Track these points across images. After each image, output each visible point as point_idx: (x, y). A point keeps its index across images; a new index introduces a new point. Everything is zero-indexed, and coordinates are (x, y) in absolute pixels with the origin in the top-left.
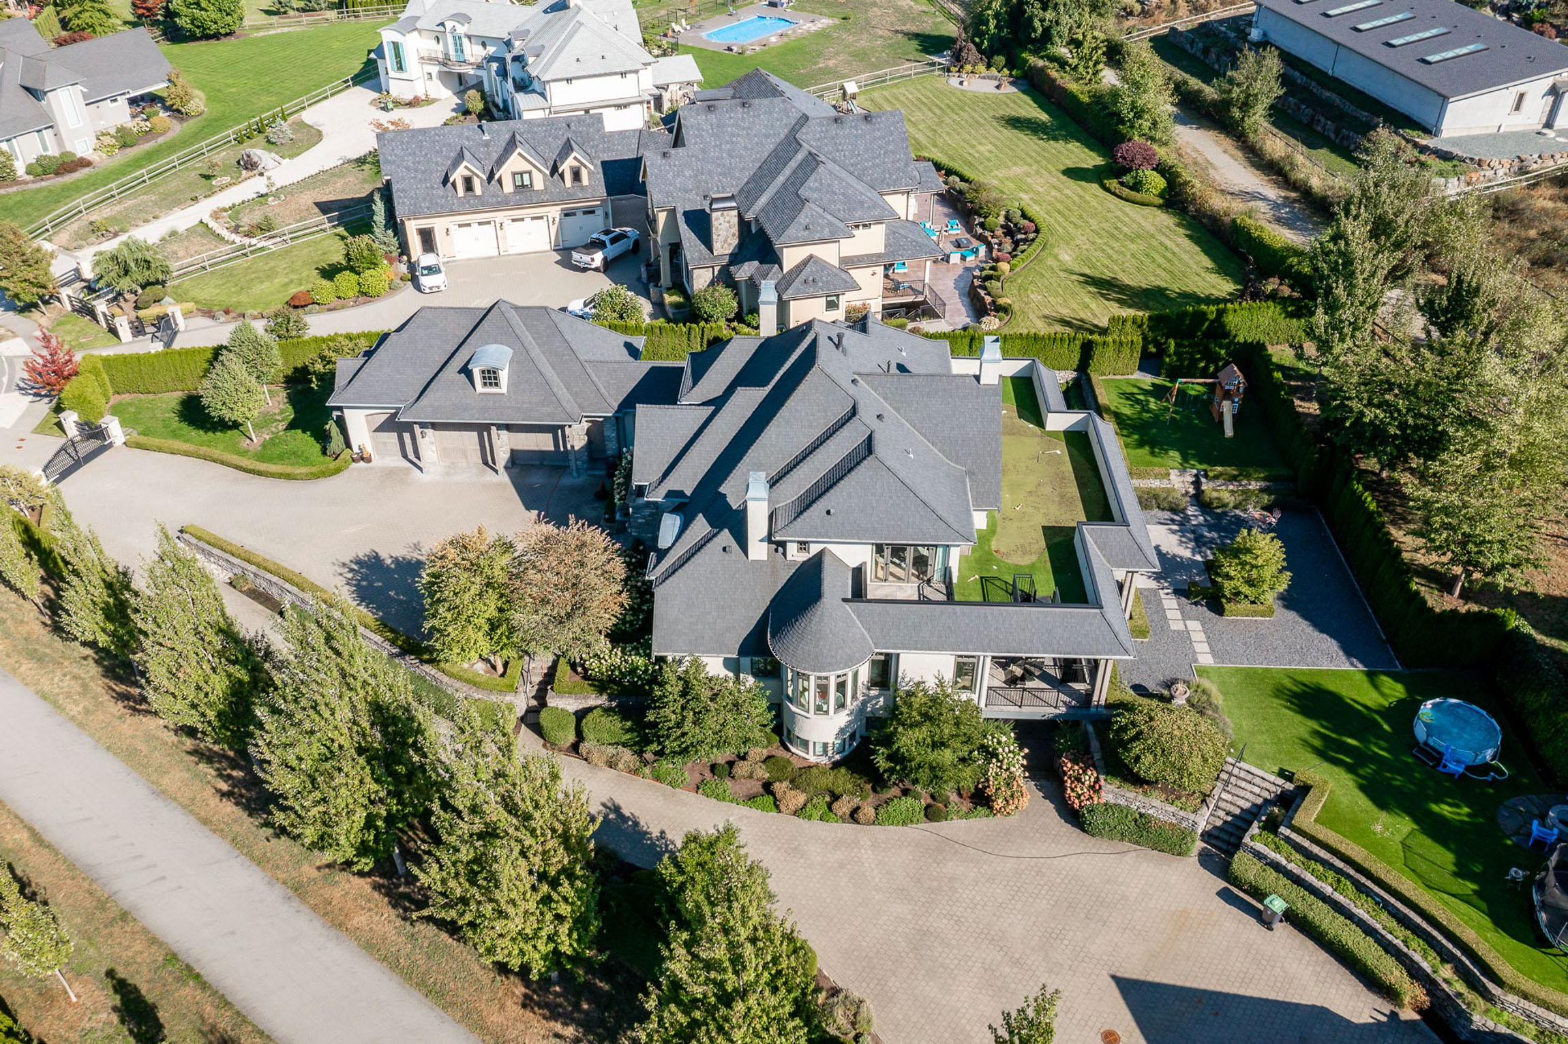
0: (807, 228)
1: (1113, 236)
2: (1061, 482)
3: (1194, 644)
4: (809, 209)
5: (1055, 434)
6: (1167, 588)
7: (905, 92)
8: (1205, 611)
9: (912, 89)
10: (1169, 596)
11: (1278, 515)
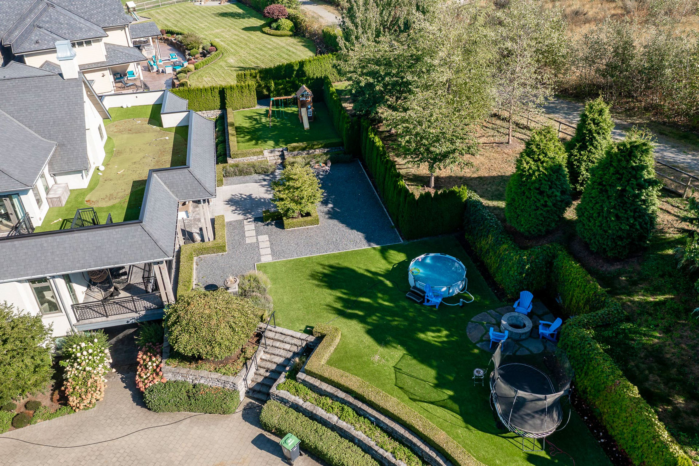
0: (37, 42)
1: (261, 50)
2: (161, 154)
3: (261, 250)
4: (37, 31)
5: (169, 129)
6: (250, 218)
7: (169, 9)
8: (273, 228)
9: (173, 7)
10: (250, 223)
11: (329, 164)
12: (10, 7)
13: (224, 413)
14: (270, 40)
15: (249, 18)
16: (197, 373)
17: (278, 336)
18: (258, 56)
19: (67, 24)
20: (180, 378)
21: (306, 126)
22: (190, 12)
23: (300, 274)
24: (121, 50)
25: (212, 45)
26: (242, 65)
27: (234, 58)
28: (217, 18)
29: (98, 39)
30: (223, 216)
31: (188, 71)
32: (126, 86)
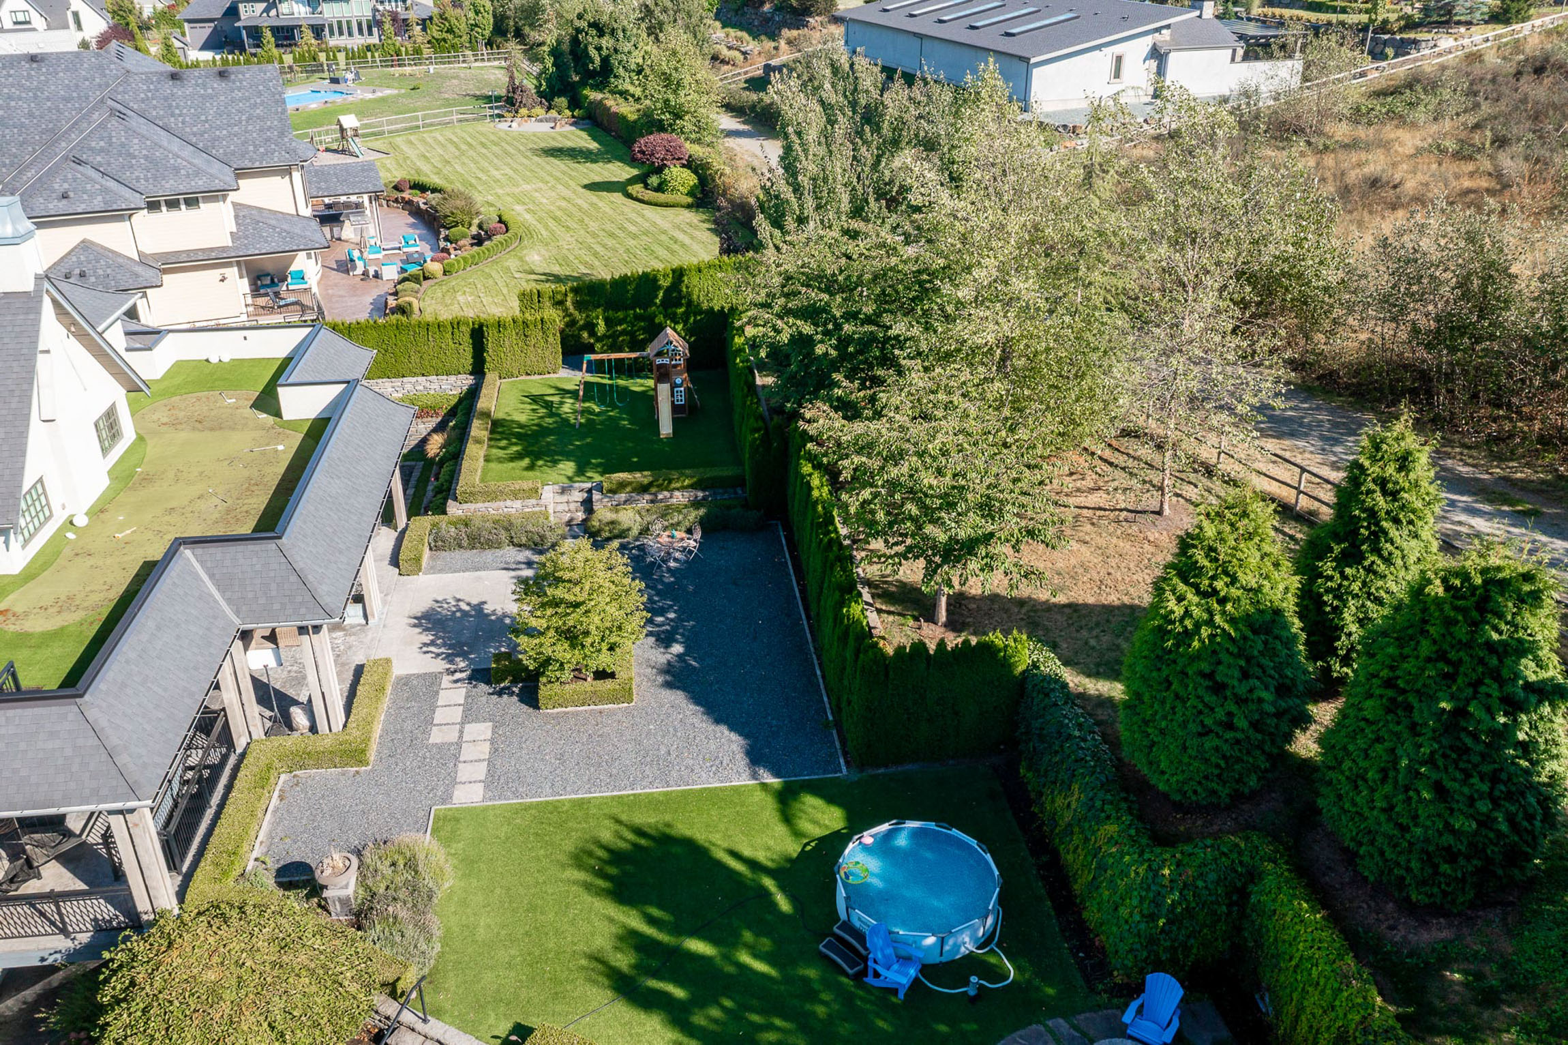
0: (65, 196)
1: (612, 235)
2: (248, 489)
3: (461, 766)
4: (71, 171)
5: (293, 425)
6: (461, 671)
7: (437, 135)
8: (511, 704)
9: (448, 133)
10: (459, 684)
11: (698, 535)
12: (31, 115)
14: (638, 214)
15: (608, 161)
18: (599, 249)
19: (146, 158)
21: (666, 428)
22: (482, 143)
23: (542, 852)
24: (273, 222)
25: (501, 221)
26: (556, 269)
27: (543, 252)
28: (536, 159)
29: (217, 194)
30: (388, 661)
31: (425, 278)
32: (278, 305)
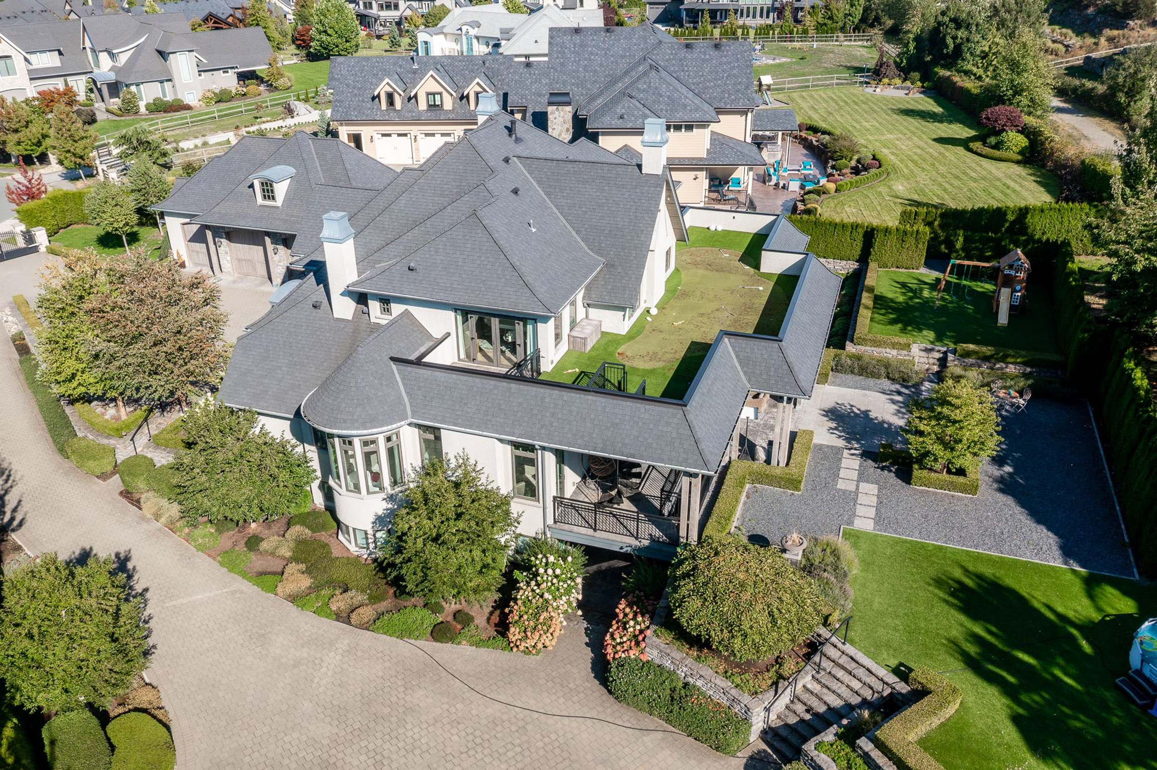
0: (622, 117)
1: (957, 177)
2: (745, 310)
3: (858, 506)
4: (626, 101)
5: (768, 276)
6: (856, 449)
7: (821, 93)
8: (890, 477)
9: (829, 93)
10: (854, 457)
11: (1028, 397)
13: (717, 749)
14: (977, 163)
15: (950, 122)
16: (696, 666)
17: (843, 660)
18: (947, 186)
19: (668, 97)
20: (668, 664)
21: (1003, 319)
22: (854, 101)
24: (732, 145)
25: (874, 158)
26: (915, 197)
27: (905, 184)
28: (895, 116)
29: (703, 124)
30: (812, 432)
31: (824, 193)
32: (723, 199)
